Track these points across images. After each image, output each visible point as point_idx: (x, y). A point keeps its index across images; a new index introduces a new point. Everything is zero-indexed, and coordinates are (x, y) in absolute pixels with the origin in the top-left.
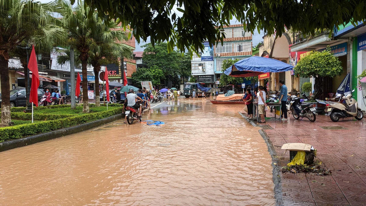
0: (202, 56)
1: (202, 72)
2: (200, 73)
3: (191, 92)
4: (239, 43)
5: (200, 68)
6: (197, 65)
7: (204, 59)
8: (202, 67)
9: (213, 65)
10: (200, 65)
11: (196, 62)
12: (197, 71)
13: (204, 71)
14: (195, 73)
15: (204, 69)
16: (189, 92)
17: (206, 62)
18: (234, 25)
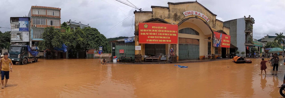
0: (20, 27)
1: (20, 40)
2: (18, 40)
3: (20, 57)
4: (51, 20)
5: (18, 36)
6: (16, 34)
7: (21, 30)
8: (20, 36)
9: (28, 35)
10: (18, 34)
11: (15, 32)
12: (15, 39)
13: (22, 38)
14: (14, 40)
15: (22, 37)
16: (19, 57)
17: (23, 32)
18: (47, 7)
